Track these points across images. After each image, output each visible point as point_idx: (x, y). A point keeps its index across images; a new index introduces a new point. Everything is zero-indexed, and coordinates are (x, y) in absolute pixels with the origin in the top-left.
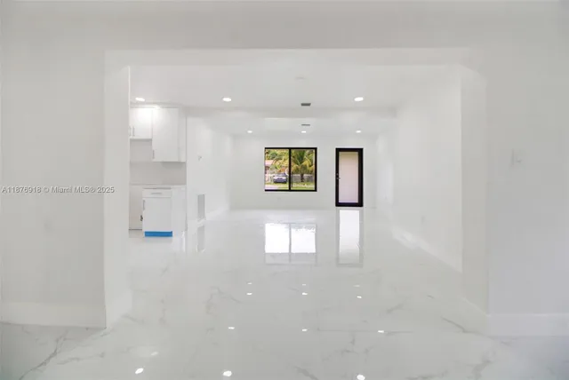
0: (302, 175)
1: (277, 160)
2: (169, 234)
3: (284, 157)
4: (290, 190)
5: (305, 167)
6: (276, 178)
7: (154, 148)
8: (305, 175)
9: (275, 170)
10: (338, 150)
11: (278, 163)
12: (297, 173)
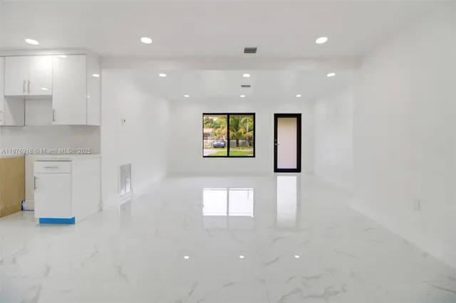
0: (238, 141)
1: (217, 128)
2: (71, 221)
3: (222, 126)
4: (228, 156)
5: (240, 134)
6: (215, 143)
7: (54, 107)
8: (240, 141)
9: (215, 137)
10: (277, 116)
11: (217, 131)
12: (233, 139)
